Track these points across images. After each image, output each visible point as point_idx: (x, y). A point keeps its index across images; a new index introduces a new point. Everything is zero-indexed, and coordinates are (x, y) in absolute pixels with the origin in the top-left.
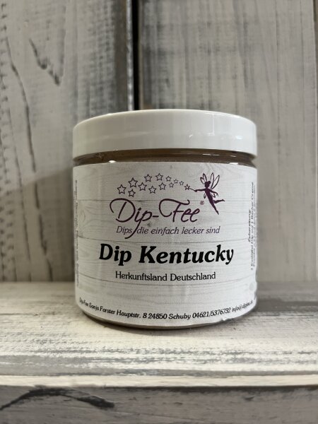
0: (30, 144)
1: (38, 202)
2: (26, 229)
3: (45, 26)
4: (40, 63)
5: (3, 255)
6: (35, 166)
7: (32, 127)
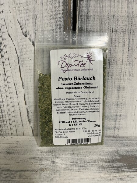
1: (25, 102)
2: (20, 114)
3: (25, 12)
4: (23, 33)
5: (10, 124)
6: (23, 86)
7: (21, 67)
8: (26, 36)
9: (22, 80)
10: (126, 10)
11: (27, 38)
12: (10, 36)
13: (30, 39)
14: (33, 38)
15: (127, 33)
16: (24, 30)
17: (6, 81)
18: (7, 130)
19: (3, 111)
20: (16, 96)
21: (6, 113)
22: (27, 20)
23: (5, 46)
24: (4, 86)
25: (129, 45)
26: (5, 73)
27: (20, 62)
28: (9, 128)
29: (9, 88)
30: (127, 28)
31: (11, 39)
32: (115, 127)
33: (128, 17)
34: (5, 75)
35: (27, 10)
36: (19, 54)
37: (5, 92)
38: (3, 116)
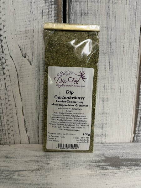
0: (19, 90)
1: (23, 113)
2: (18, 123)
3: (25, 38)
4: (22, 55)
5: (9, 133)
6: (21, 99)
7: (20, 83)
8: (25, 57)
9: (20, 93)
10: (106, 37)
11: (26, 59)
12: (11, 57)
13: (28, 60)
14: (30, 59)
15: (107, 55)
16: (24, 53)
17: (7, 95)
18: (5, 139)
19: (2, 122)
20: (15, 108)
21: (5, 123)
22: (26, 45)
23: (7, 66)
24: (4, 99)
25: (109, 64)
26: (6, 88)
27: (19, 78)
28: (7, 137)
29: (9, 101)
30: (107, 50)
31: (13, 60)
32: (102, 135)
33: (108, 42)
34: (6, 89)
35: (26, 37)
36: (18, 72)
37: (5, 104)
38: (3, 126)
